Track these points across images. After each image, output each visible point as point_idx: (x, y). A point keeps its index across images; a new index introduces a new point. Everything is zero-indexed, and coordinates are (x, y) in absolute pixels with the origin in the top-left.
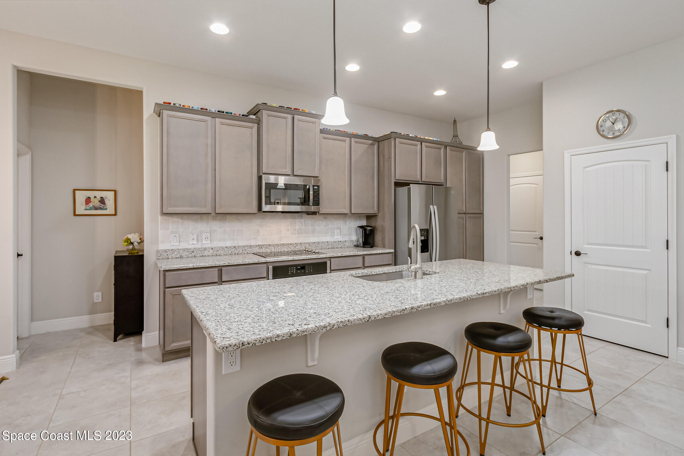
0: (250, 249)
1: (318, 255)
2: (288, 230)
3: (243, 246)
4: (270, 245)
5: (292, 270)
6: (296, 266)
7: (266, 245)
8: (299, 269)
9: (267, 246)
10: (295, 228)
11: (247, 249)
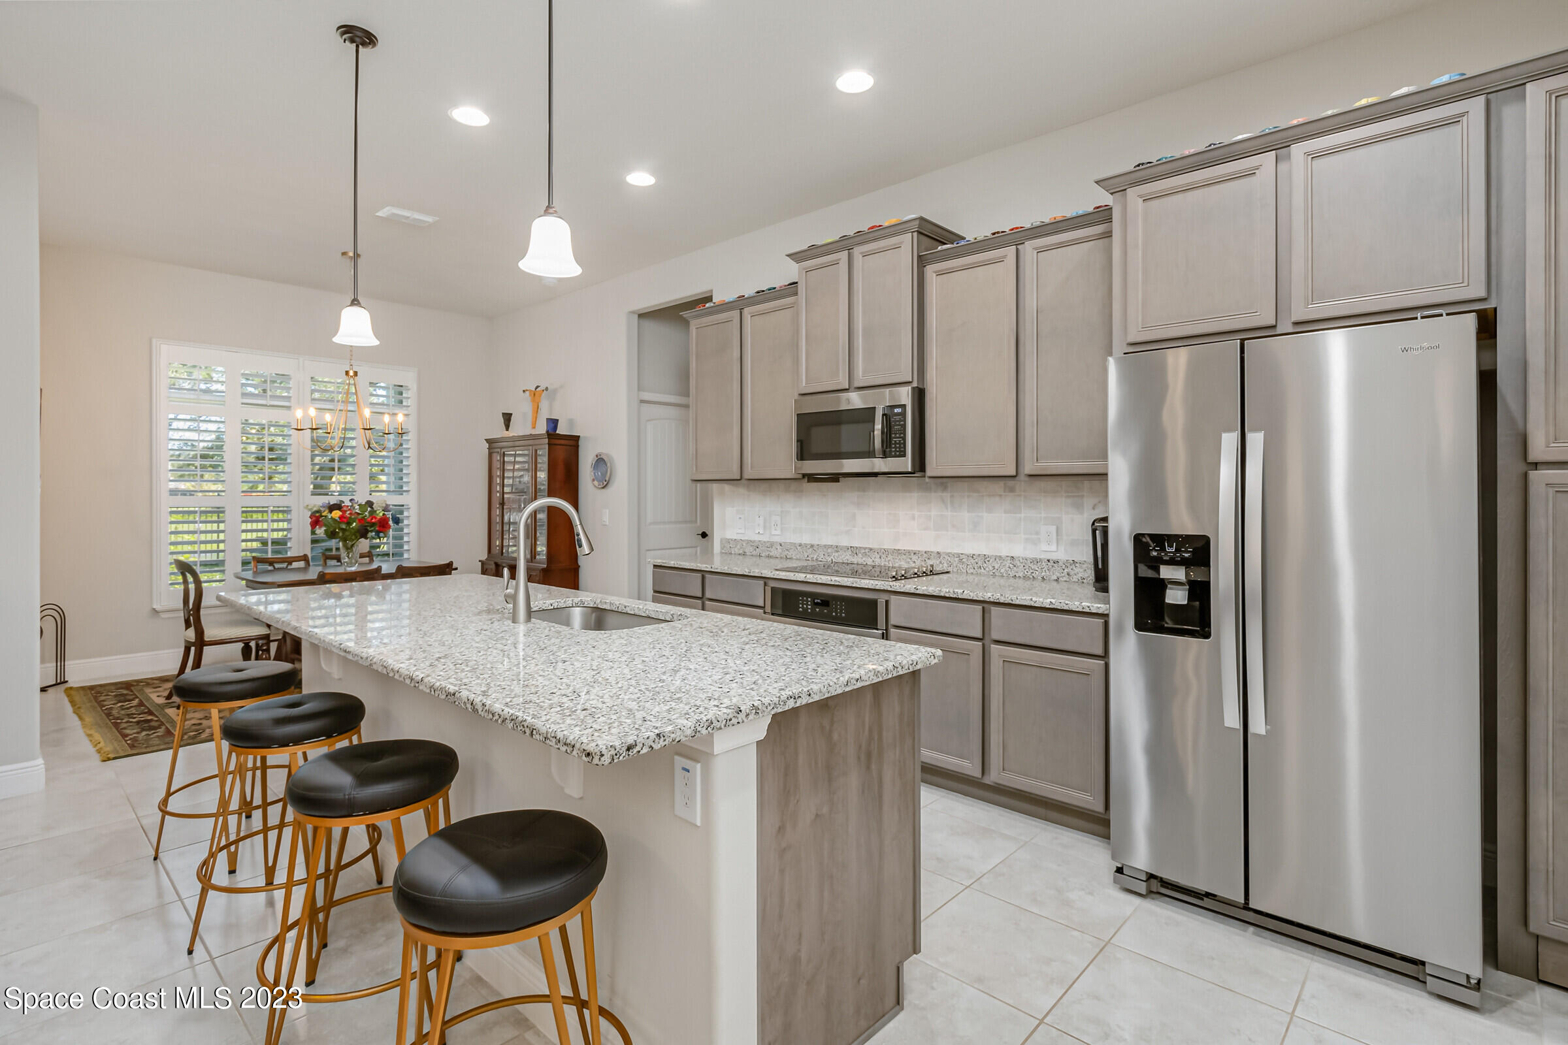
0: (837, 554)
1: (858, 580)
2: (913, 518)
3: (825, 546)
4: (871, 549)
5: (805, 604)
6: (813, 595)
7: (865, 548)
8: (817, 604)
9: (867, 551)
10: (929, 513)
11: (832, 553)
